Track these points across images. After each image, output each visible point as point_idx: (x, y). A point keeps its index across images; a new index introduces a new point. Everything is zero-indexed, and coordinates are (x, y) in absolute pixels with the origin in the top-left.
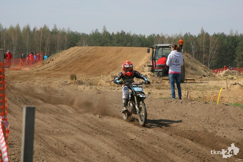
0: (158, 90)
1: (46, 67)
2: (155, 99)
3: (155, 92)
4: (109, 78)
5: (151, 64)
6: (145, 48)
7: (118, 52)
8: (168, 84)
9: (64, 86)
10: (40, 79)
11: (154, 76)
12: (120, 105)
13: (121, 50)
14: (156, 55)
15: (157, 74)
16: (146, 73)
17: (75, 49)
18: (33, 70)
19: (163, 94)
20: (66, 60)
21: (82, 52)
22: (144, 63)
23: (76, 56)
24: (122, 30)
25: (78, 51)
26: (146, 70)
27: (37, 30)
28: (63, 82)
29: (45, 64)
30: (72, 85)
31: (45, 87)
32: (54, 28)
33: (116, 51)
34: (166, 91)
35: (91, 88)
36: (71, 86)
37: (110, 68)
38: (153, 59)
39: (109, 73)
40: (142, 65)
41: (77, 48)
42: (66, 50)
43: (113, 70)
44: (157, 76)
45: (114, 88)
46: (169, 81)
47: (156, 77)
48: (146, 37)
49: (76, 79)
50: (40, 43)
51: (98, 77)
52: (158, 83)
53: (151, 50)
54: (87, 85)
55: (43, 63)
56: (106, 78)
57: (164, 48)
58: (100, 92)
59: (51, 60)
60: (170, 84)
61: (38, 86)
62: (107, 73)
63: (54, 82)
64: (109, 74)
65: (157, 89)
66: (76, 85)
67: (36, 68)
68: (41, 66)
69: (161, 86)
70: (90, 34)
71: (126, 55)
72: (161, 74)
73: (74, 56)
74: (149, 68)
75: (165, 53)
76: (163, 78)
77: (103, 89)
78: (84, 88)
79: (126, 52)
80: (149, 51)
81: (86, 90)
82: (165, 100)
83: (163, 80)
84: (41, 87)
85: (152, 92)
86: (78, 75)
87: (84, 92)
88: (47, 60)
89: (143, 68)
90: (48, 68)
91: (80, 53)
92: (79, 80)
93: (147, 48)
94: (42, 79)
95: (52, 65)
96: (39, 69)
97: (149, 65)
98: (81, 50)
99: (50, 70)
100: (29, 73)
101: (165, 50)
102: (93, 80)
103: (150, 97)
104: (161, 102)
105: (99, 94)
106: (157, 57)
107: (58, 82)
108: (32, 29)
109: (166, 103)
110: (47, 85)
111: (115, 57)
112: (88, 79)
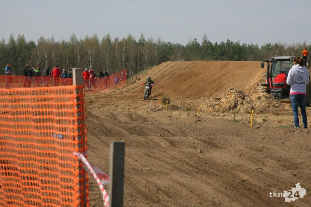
0: (276, 116)
1: (132, 88)
2: (273, 128)
3: (272, 119)
4: (212, 101)
5: (267, 83)
6: (258, 61)
7: (222, 68)
8: (289, 109)
9: (154, 113)
10: (123, 104)
11: (270, 98)
12: (226, 136)
13: (226, 65)
14: (272, 70)
15: (275, 96)
16: (259, 93)
17: (168, 65)
18: (115, 91)
19: (282, 122)
20: (156, 79)
21: (176, 68)
22: (257, 81)
23: (169, 73)
24: (229, 39)
25: (171, 67)
26: (259, 91)
27: (119, 41)
28: (153, 106)
29: (129, 84)
30: (164, 111)
31: (130, 113)
32: (141, 39)
33: (221, 66)
34: (286, 118)
35: (188, 114)
36: (164, 113)
37: (213, 88)
38: (269, 76)
39: (211, 94)
40: (255, 84)
41: (170, 64)
42: (157, 66)
43: (217, 91)
44: (275, 98)
45: (218, 114)
46: (289, 104)
47: (273, 100)
48: (260, 48)
49: (169, 103)
50: (122, 57)
51: (198, 100)
52: (276, 107)
53: (266, 64)
54: (184, 111)
55: (127, 83)
56: (207, 101)
57: (283, 62)
58: (200, 119)
59: (137, 78)
60: (291, 108)
61: (121, 112)
62: (208, 95)
63: (142, 107)
64: (211, 96)
65: (275, 114)
66: (169, 111)
67: (118, 90)
68: (124, 87)
69: (280, 111)
70: (186, 46)
71: (233, 71)
72: (280, 96)
73: (166, 73)
74: (263, 88)
75: (284, 68)
76: (281, 101)
77: (204, 116)
78: (180, 115)
79: (234, 68)
80: (263, 66)
81: (183, 117)
82: (286, 129)
83: (282, 104)
84: (125, 114)
85: (268, 118)
86: (171, 98)
87: (179, 120)
88: (132, 80)
89: (256, 88)
90: (134, 89)
91: (174, 69)
92: (174, 104)
93: (260, 62)
94: (126, 103)
95: (138, 86)
96: (123, 91)
97: (263, 83)
98: (175, 66)
99: (137, 91)
100: (111, 96)
101: (285, 64)
102: (190, 104)
103: (265, 125)
104: (281, 132)
105: (199, 122)
106: (273, 73)
107: (146, 106)
108: (113, 40)
109: (287, 134)
110: (133, 111)
111: (218, 75)
112: (185, 103)
